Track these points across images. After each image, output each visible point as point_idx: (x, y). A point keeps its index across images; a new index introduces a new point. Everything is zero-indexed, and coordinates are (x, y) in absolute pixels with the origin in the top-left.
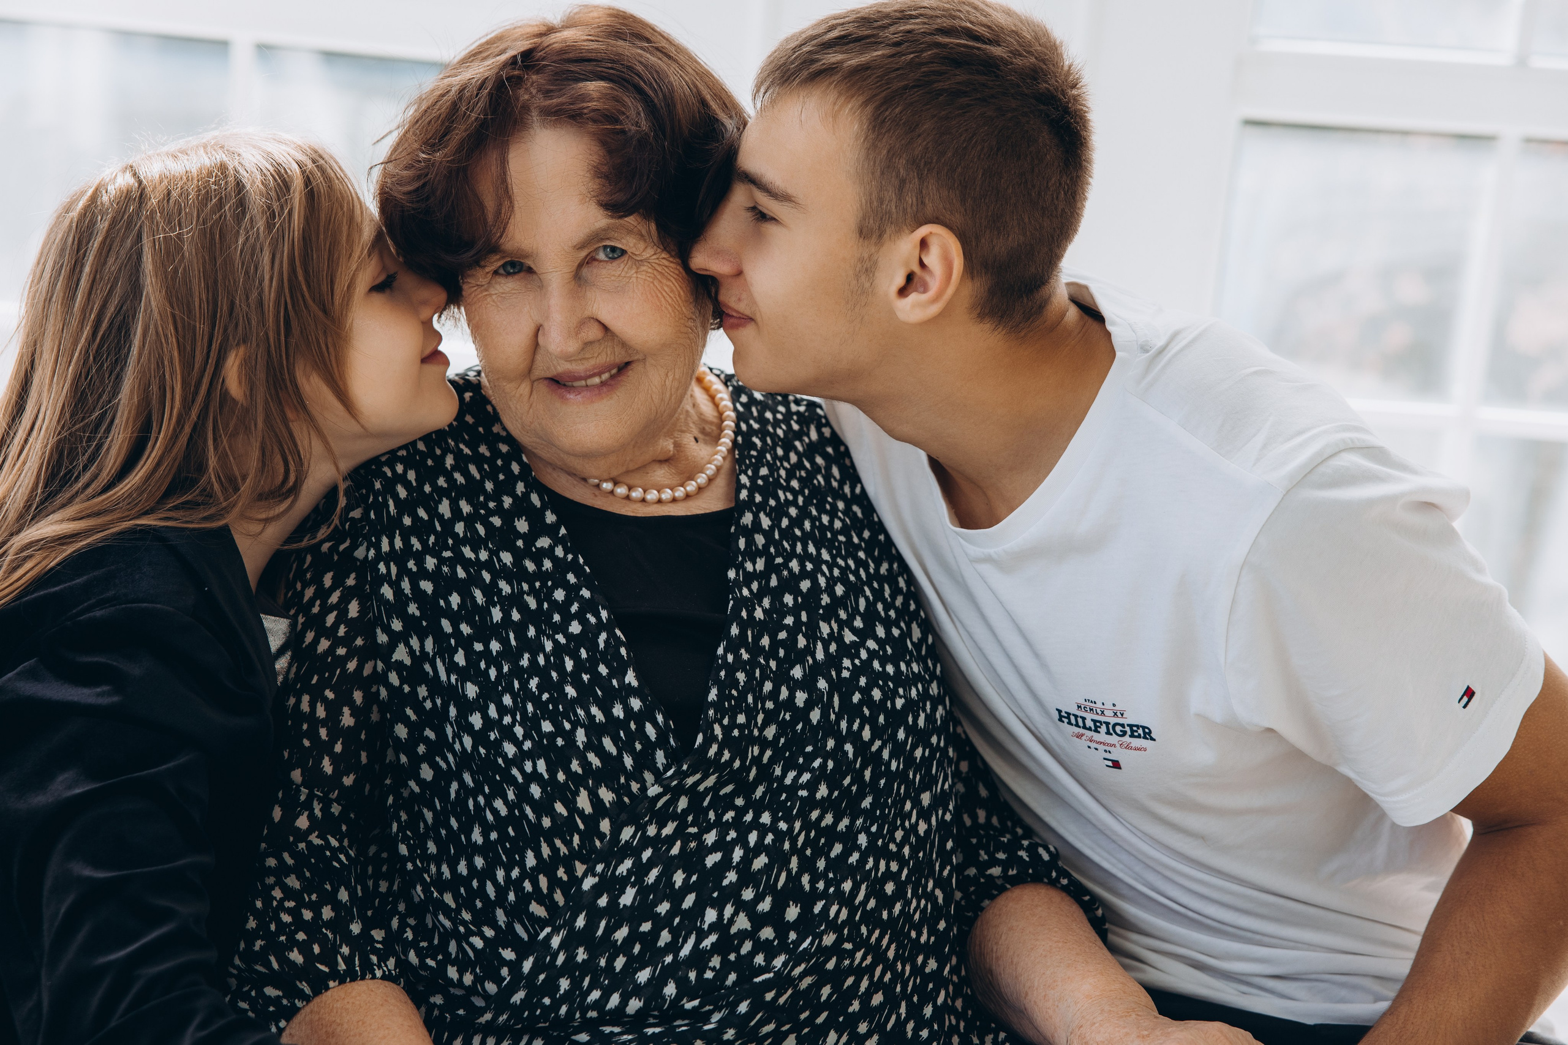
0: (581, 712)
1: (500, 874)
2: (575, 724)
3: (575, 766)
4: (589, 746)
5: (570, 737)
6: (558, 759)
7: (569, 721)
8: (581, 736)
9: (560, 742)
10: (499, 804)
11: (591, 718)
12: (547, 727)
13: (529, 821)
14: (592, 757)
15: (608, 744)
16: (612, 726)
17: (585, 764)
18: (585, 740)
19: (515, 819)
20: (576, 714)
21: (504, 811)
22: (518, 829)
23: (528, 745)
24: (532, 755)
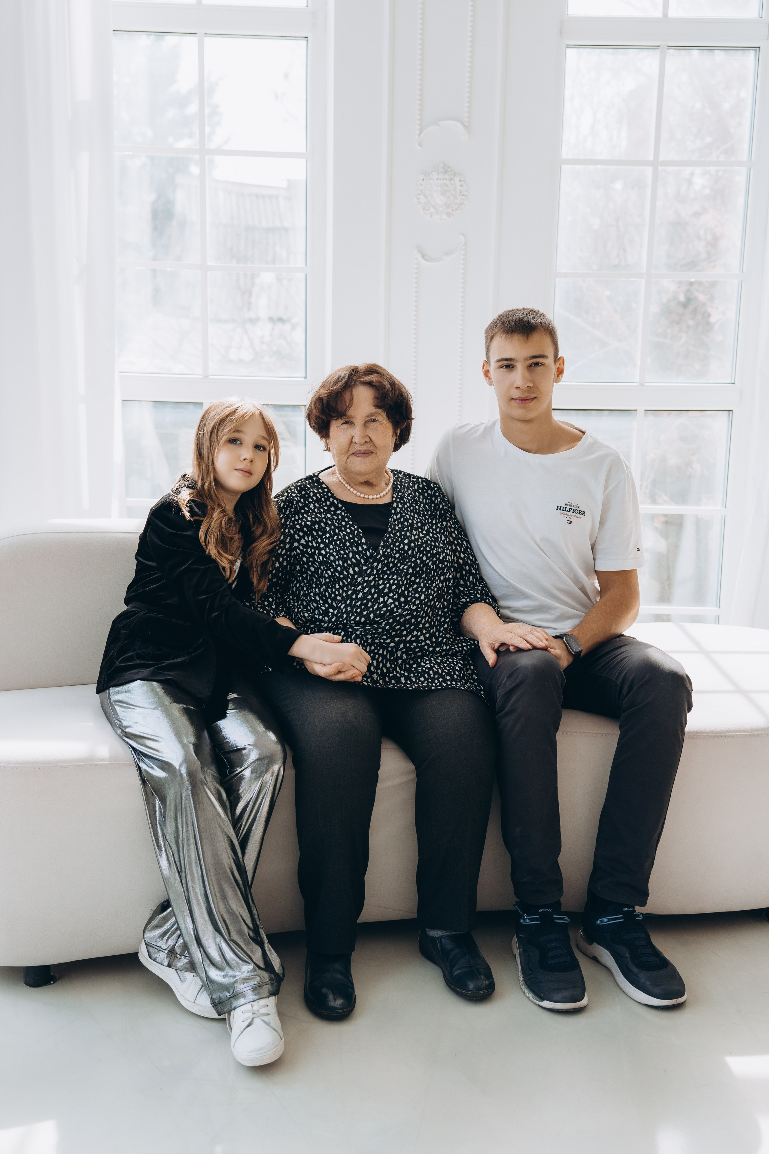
0: (351, 549)
1: (330, 590)
3: (349, 562)
4: (353, 557)
5: (348, 555)
6: (345, 560)
7: (348, 551)
8: (351, 555)
9: (345, 556)
10: (329, 572)
11: (353, 550)
12: (342, 552)
13: (337, 577)
14: (353, 560)
17: (352, 562)
19: (334, 576)
20: (349, 549)
21: (330, 574)
22: (334, 578)
23: (337, 557)
24: (338, 560)
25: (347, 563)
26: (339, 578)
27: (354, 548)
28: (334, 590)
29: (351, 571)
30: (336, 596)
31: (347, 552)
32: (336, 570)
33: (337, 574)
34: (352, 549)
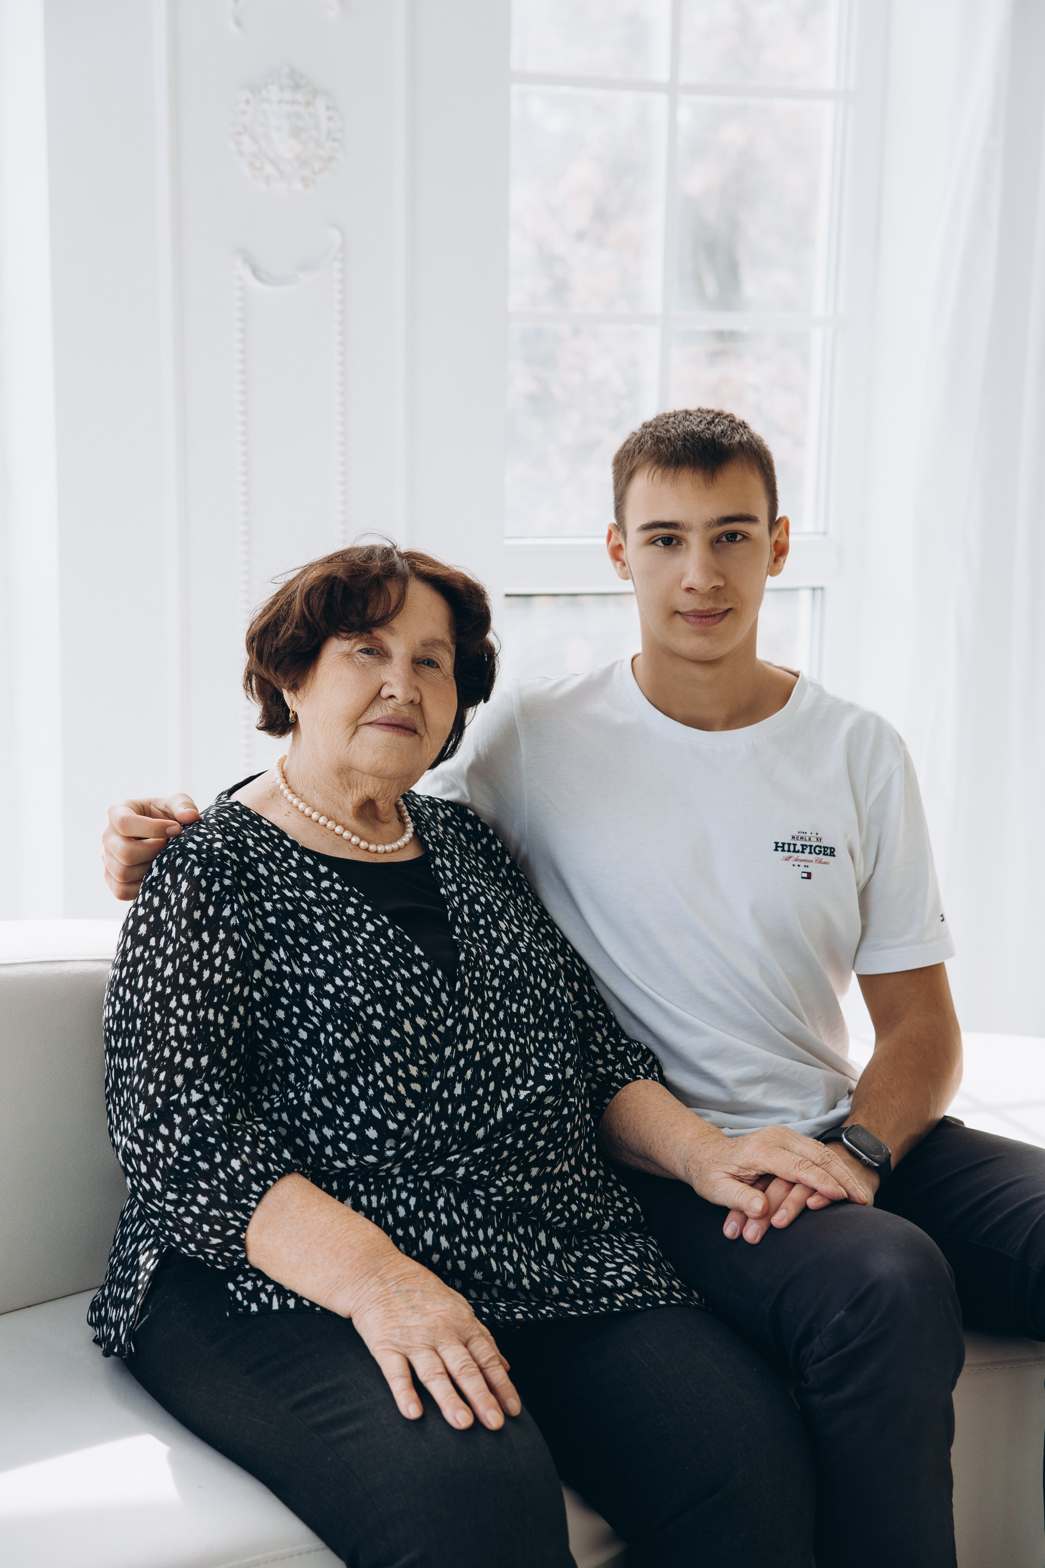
0: (396, 973)
1: (361, 1080)
2: (395, 980)
3: (399, 1006)
4: (405, 993)
5: (393, 988)
6: (389, 1004)
7: (390, 979)
8: (399, 987)
9: (387, 992)
10: (354, 1035)
11: (403, 976)
12: (378, 984)
13: (373, 1045)
14: (408, 999)
15: (415, 989)
16: (415, 979)
17: (405, 1004)
18: (402, 989)
19: (365, 1044)
20: (393, 975)
21: (357, 1040)
22: (367, 1050)
23: (368, 997)
24: (372, 1003)
25: (395, 1010)
26: (381, 1048)
27: (403, 971)
28: (371, 1078)
29: (407, 1027)
30: (379, 1093)
31: (390, 982)
32: (369, 1029)
33: (373, 1038)
34: (400, 973)
